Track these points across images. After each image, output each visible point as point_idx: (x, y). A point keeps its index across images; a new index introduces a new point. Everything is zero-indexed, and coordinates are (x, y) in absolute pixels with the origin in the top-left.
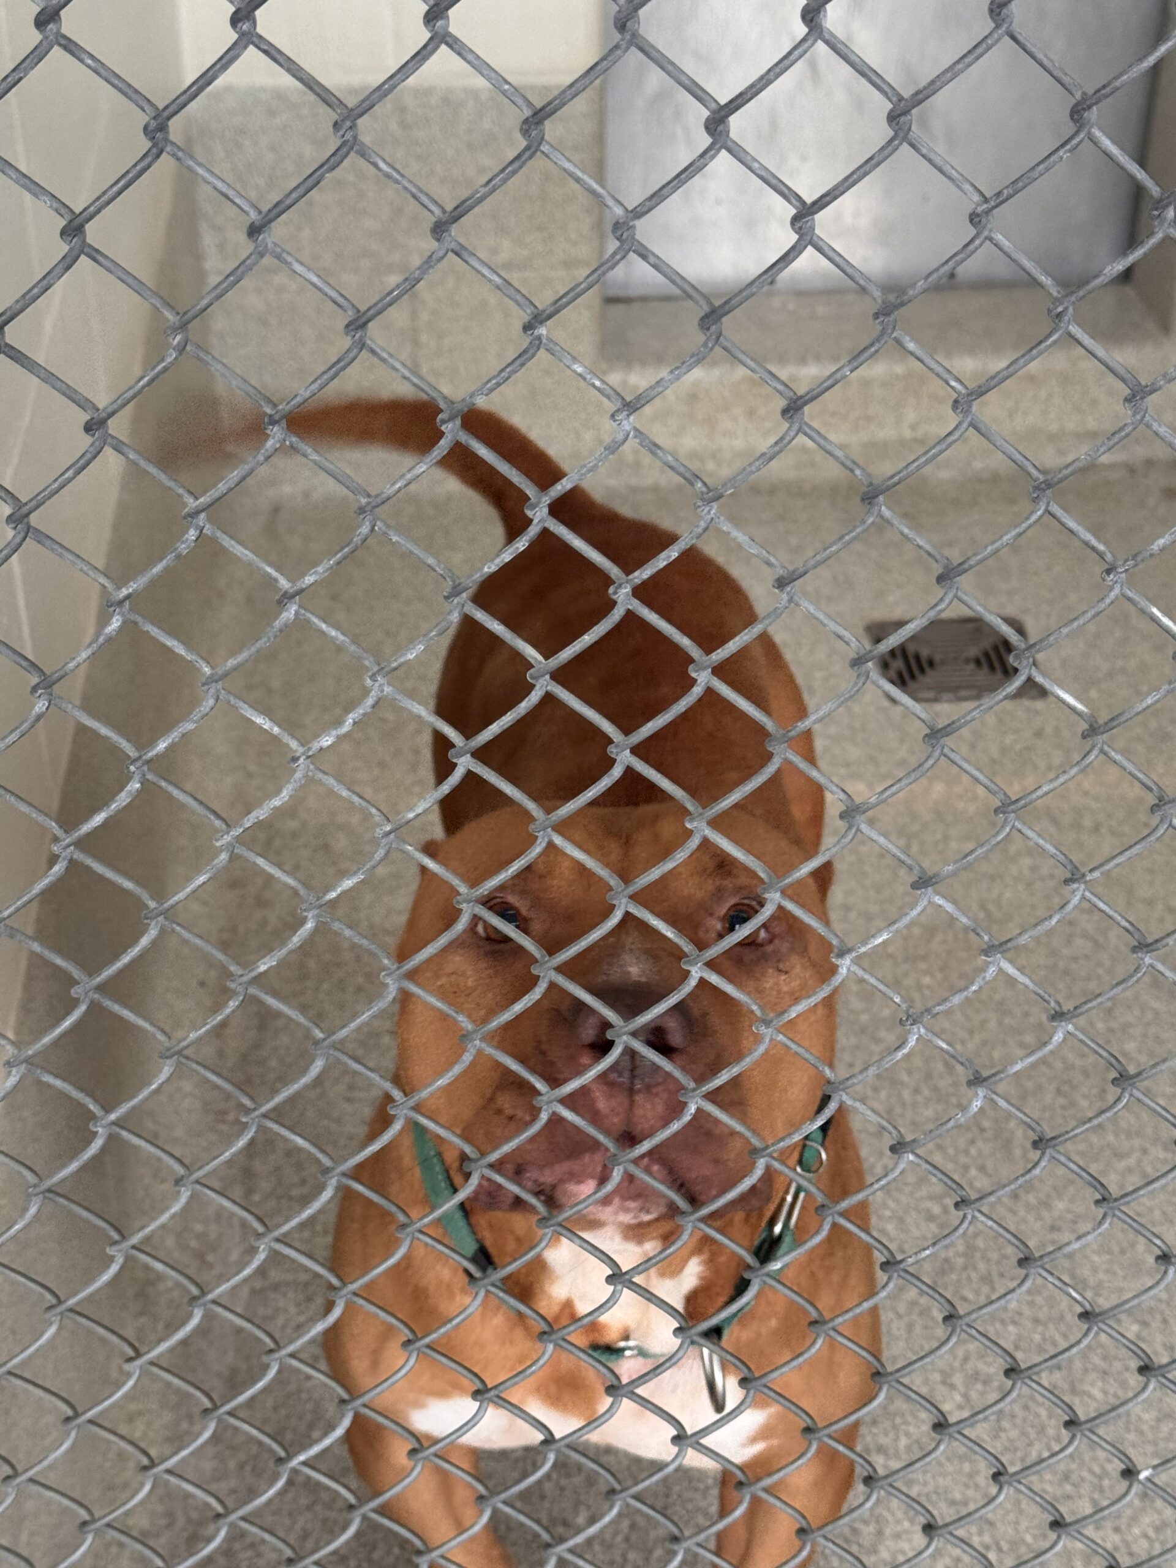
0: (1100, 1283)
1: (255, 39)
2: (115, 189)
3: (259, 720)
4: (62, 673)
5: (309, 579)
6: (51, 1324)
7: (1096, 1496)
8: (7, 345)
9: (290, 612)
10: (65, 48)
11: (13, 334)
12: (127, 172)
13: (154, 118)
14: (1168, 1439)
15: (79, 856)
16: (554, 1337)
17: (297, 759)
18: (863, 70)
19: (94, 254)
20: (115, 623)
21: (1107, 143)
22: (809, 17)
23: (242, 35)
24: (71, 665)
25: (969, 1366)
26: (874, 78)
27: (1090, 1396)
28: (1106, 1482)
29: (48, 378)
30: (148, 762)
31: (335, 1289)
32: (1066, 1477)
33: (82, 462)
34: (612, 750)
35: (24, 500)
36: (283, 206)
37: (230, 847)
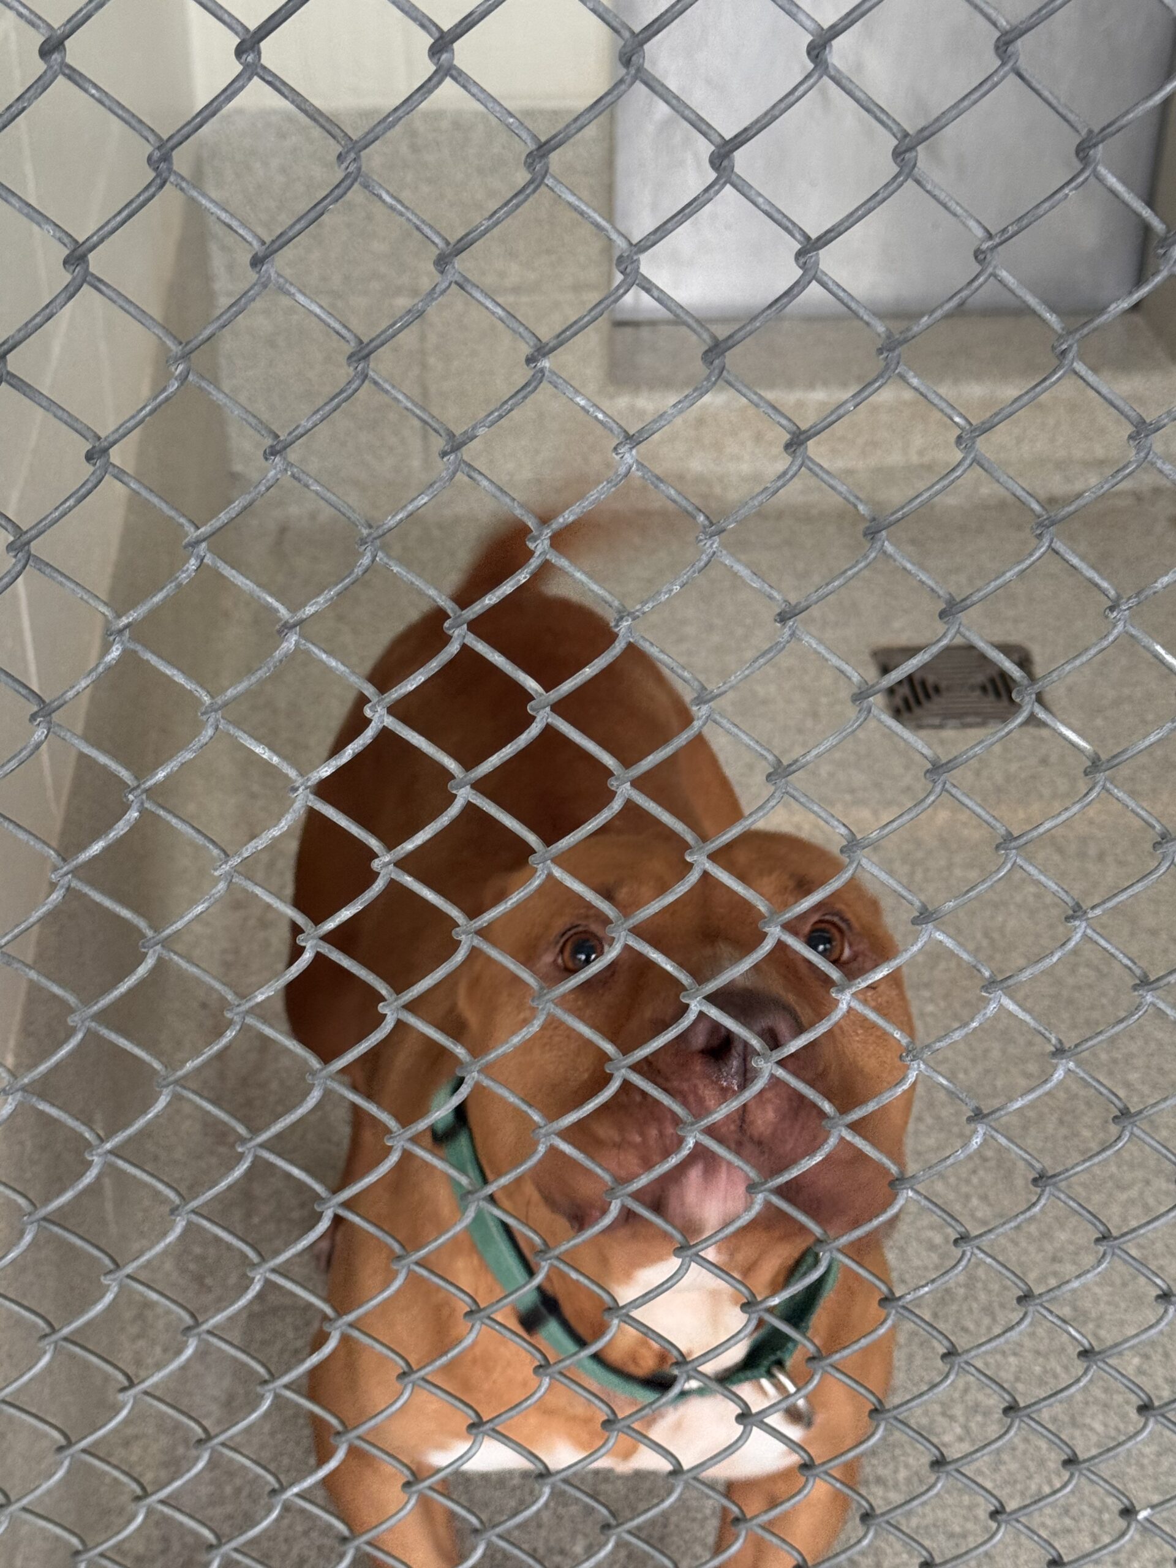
0: (1101, 1317)
1: (259, 70)
2: (119, 219)
3: (260, 750)
4: (61, 701)
5: (309, 610)
6: (45, 1352)
7: (1096, 1530)
8: (8, 373)
9: (292, 641)
10: (69, 78)
11: (14, 363)
12: (131, 202)
13: (159, 148)
14: (1169, 1473)
15: (76, 884)
16: (550, 1371)
17: (297, 789)
18: (868, 106)
19: (98, 284)
20: (115, 653)
21: (1112, 181)
22: (815, 52)
23: (247, 66)
24: (71, 694)
25: (969, 1398)
26: (879, 113)
27: (1092, 1429)
28: (1106, 1517)
29: (50, 406)
30: (146, 791)
31: (330, 1320)
32: (1066, 1511)
33: (84, 490)
34: (613, 783)
35: (25, 529)
36: (284, 239)
37: (229, 877)
